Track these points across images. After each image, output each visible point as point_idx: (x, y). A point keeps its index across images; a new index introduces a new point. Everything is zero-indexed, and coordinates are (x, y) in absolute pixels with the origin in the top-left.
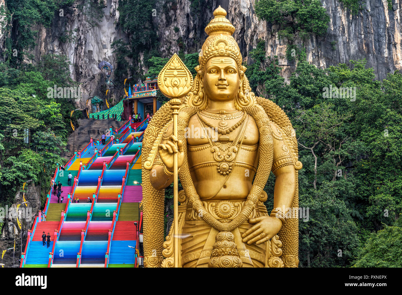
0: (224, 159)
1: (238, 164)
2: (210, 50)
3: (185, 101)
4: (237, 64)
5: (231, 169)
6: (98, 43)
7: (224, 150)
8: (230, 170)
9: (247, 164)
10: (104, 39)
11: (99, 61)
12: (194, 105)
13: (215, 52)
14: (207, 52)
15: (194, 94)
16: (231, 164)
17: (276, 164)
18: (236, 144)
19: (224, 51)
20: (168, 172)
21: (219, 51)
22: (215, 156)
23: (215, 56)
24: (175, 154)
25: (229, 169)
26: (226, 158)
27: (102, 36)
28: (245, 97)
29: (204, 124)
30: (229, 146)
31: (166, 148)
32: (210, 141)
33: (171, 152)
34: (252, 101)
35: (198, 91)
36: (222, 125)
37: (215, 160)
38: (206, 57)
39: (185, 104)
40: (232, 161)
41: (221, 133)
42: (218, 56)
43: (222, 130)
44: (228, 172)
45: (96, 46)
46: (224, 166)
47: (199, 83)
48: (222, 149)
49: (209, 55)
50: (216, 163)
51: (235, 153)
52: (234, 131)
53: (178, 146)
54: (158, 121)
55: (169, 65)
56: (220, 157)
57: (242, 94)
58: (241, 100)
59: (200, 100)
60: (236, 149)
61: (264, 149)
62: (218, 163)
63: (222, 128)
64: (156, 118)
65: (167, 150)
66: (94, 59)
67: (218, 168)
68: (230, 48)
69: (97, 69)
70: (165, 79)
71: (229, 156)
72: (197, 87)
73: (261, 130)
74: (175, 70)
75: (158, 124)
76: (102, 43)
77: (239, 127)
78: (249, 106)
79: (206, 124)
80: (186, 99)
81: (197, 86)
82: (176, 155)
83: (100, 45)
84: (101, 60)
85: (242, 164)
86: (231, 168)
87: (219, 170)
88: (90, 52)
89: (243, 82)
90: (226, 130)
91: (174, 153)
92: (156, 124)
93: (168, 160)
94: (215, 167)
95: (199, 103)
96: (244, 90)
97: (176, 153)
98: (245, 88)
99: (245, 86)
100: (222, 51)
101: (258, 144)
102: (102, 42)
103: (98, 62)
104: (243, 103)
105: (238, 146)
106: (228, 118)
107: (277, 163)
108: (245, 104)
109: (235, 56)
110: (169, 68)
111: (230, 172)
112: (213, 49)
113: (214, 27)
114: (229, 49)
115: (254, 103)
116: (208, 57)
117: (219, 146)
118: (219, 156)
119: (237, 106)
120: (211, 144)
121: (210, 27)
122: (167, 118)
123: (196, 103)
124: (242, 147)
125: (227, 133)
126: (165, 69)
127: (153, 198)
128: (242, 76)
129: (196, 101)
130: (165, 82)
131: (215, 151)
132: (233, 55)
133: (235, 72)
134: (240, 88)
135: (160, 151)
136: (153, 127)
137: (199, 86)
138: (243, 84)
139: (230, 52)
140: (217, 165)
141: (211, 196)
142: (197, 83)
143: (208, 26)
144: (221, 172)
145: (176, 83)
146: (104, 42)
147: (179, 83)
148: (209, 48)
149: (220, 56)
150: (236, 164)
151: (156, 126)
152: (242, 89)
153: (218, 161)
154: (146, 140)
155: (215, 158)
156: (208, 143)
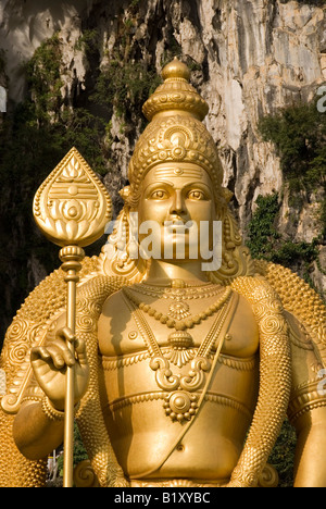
0: (180, 384)
2: (152, 150)
3: (97, 263)
5: (195, 408)
7: (179, 364)
8: (192, 410)
12: (117, 272)
13: (164, 153)
14: (146, 154)
15: (117, 248)
16: (195, 396)
17: (298, 401)
18: (207, 352)
19: (183, 151)
21: (172, 150)
22: (160, 378)
23: (164, 161)
24: (68, 368)
25: (190, 407)
26: (183, 383)
28: (229, 257)
30: (192, 356)
31: (46, 356)
32: (149, 345)
36: (176, 311)
37: (160, 386)
38: (144, 165)
39: (98, 270)
40: (198, 388)
41: (174, 327)
42: (169, 161)
43: (176, 321)
44: (187, 415)
46: (180, 400)
47: (127, 225)
48: (175, 362)
49: (149, 160)
50: (161, 394)
51: (205, 371)
52: (202, 323)
56: (170, 380)
60: (207, 363)
62: (166, 393)
63: (175, 316)
64: (32, 301)
67: (166, 404)
68: (196, 144)
70: (49, 203)
71: (191, 378)
73: (263, 323)
74: (73, 184)
75: (36, 315)
78: (236, 275)
85: (219, 398)
86: (193, 404)
90: (183, 320)
91: (65, 366)
92: (33, 314)
94: (161, 403)
95: (127, 268)
96: (226, 240)
97: (70, 365)
101: (256, 354)
104: (224, 268)
105: (212, 357)
106: (190, 297)
107: (300, 399)
108: (229, 271)
109: (207, 161)
110: (58, 180)
111: (192, 414)
112: (159, 146)
116: (148, 164)
117: (168, 356)
118: (168, 377)
120: (152, 351)
121: (154, 103)
122: (56, 302)
124: (221, 359)
125: (188, 327)
126: (51, 182)
127: (20, 479)
128: (222, 209)
129: (121, 263)
130: (49, 208)
131: (159, 367)
132: (202, 161)
133: (206, 198)
135: (36, 362)
136: (26, 321)
138: (225, 228)
140: (163, 399)
141: (149, 469)
143: (150, 101)
147: (80, 211)
148: (149, 145)
149: (175, 161)
151: (32, 320)
153: (165, 390)
154: (9, 349)
155: (160, 383)
156: (145, 348)
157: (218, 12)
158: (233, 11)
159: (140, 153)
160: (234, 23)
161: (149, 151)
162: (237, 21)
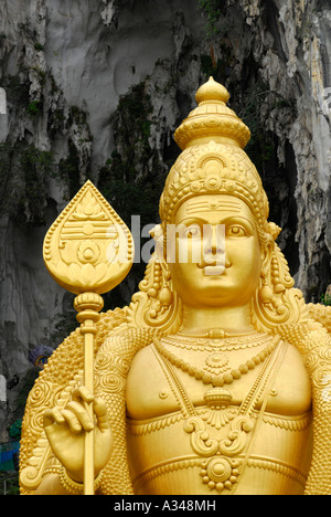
0: (219, 448)
1: (256, 461)
2: (183, 181)
3: (128, 314)
4: (253, 212)
5: (237, 475)
6: (27, 306)
7: (218, 425)
8: (233, 478)
9: (280, 464)
10: (41, 297)
11: (31, 345)
12: (149, 324)
13: (196, 184)
14: (176, 186)
15: (149, 296)
16: (237, 461)
18: (249, 411)
19: (219, 182)
20: (71, 482)
21: (206, 181)
22: (196, 442)
23: (197, 195)
24: (87, 434)
25: (232, 474)
26: (223, 447)
27: (37, 291)
28: (279, 302)
29: (169, 364)
30: (232, 416)
31: (62, 419)
32: (183, 404)
33: (77, 427)
34: (297, 311)
35: (159, 289)
36: (214, 364)
37: (196, 452)
38: (175, 199)
39: (128, 322)
40: (240, 452)
41: (210, 383)
42: (203, 194)
43: (213, 376)
44: (228, 483)
45: (23, 314)
46: (219, 467)
47: (161, 269)
48: (213, 423)
49: (180, 193)
50: (197, 460)
51: (247, 432)
52: (243, 377)
53: (94, 412)
54: (62, 368)
55: (71, 210)
56: (207, 443)
57: (268, 291)
58: (269, 307)
59: (165, 310)
60: (250, 423)
61: (325, 424)
62: (203, 460)
63: (212, 370)
64: (56, 360)
65: (66, 424)
66: (19, 341)
67: (204, 471)
68: (233, 174)
69: (26, 362)
70: (61, 245)
71: (232, 440)
72: (157, 278)
73: (316, 375)
74: (88, 222)
75: (60, 377)
76: (37, 307)
77: (258, 370)
78: (287, 323)
79: (174, 363)
80: (129, 311)
81: (155, 276)
82: (89, 437)
83: (33, 309)
84: (35, 343)
85: (265, 462)
86: (235, 471)
87: (206, 478)
88: (10, 325)
89: (272, 263)
90: (222, 375)
91: (83, 432)
92: (56, 376)
93: (70, 451)
94: (197, 470)
95: (161, 319)
96: (274, 283)
97: (89, 431)
98: (277, 279)
99: (276, 272)
100: (212, 182)
101: (309, 411)
102: (38, 304)
103: (27, 346)
104: (272, 315)
105: (255, 416)
106: (231, 347)
108: (278, 318)
109: (246, 192)
110: (71, 218)
111: (233, 483)
112: (191, 176)
113: (196, 127)
114: (232, 176)
115: (302, 315)
116: (179, 198)
117: (204, 416)
118: (205, 441)
119: (259, 322)
120: (186, 411)
121: (186, 128)
123: (155, 318)
124: (267, 418)
125: (227, 382)
126: (63, 221)
128: (269, 246)
129: (153, 312)
130: (62, 251)
131: (194, 430)
132: (242, 192)
133: (247, 234)
134: (262, 277)
135: (50, 428)
136: (49, 383)
137: (160, 275)
138: (273, 269)
139: (233, 183)
140: (199, 465)
142: (155, 270)
143: (181, 126)
144: (211, 483)
145: (88, 253)
146: (42, 304)
147: (97, 252)
148: (180, 176)
149: (209, 193)
150: (251, 460)
151: (55, 382)
152: (268, 280)
153: (202, 456)
154: (31, 416)
155: (196, 448)
156: (178, 409)
157: (300, 41)
158: (316, 40)
159: (170, 186)
160: (317, 52)
161: (179, 182)
162: (320, 50)
